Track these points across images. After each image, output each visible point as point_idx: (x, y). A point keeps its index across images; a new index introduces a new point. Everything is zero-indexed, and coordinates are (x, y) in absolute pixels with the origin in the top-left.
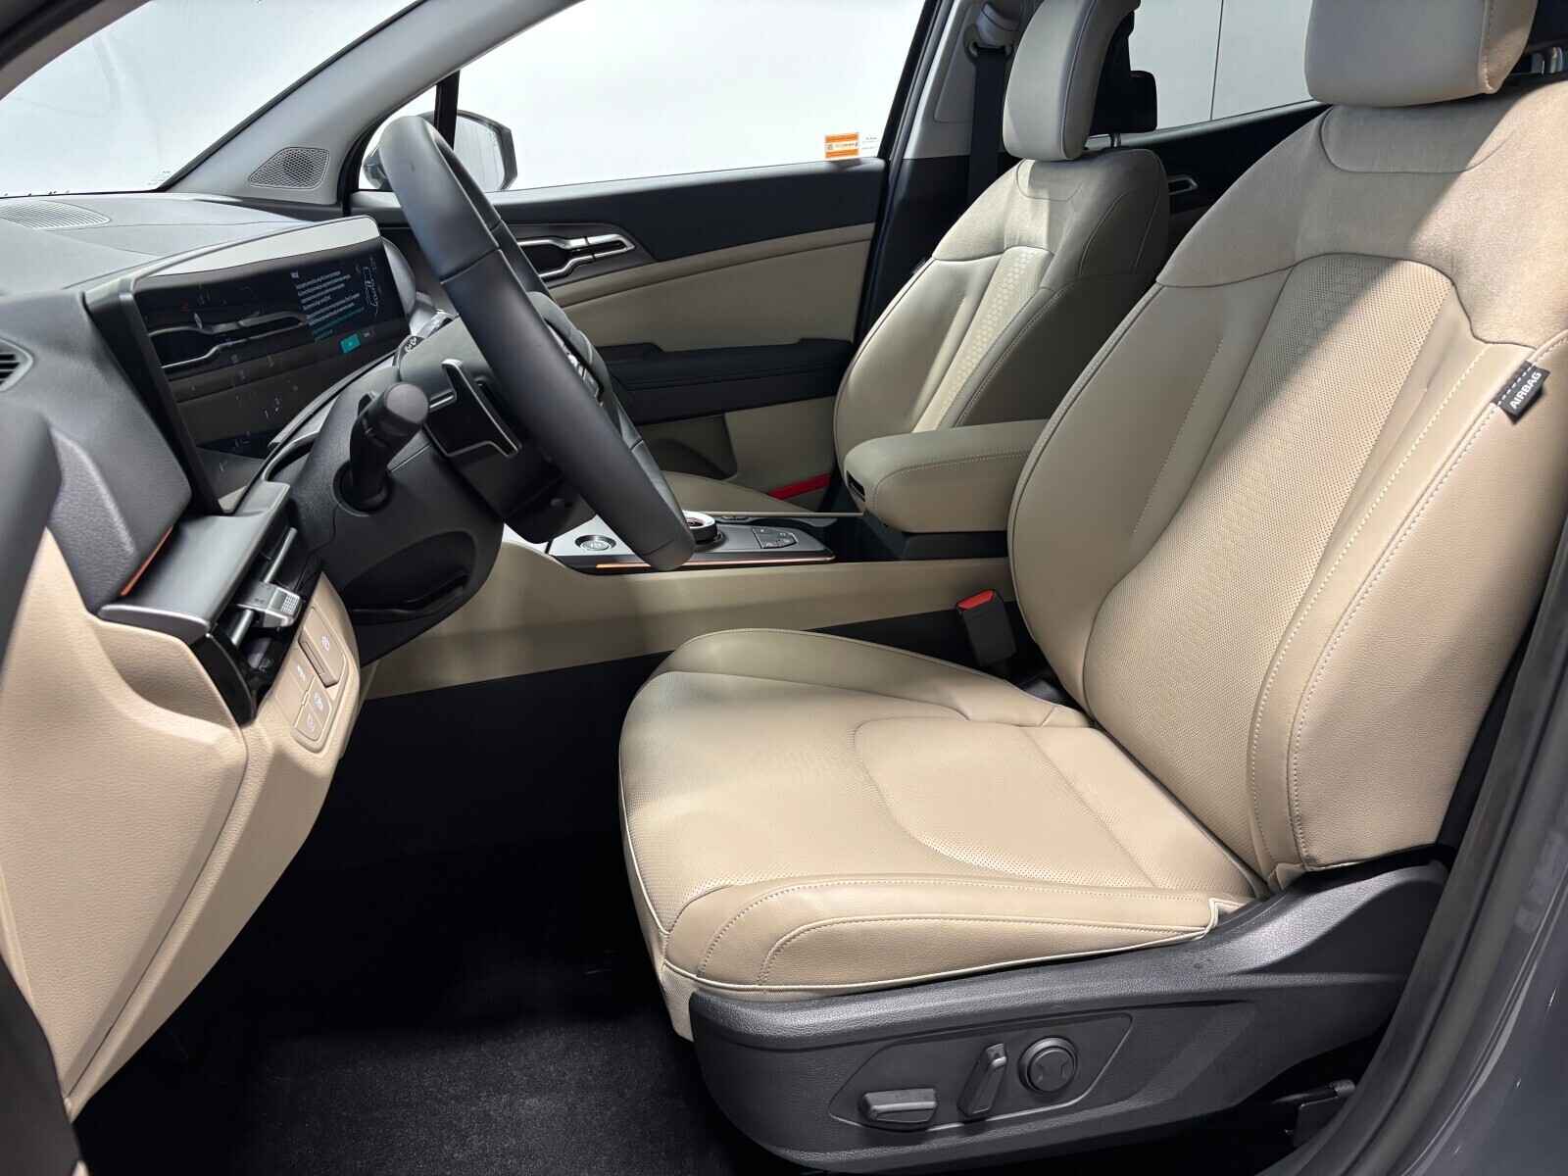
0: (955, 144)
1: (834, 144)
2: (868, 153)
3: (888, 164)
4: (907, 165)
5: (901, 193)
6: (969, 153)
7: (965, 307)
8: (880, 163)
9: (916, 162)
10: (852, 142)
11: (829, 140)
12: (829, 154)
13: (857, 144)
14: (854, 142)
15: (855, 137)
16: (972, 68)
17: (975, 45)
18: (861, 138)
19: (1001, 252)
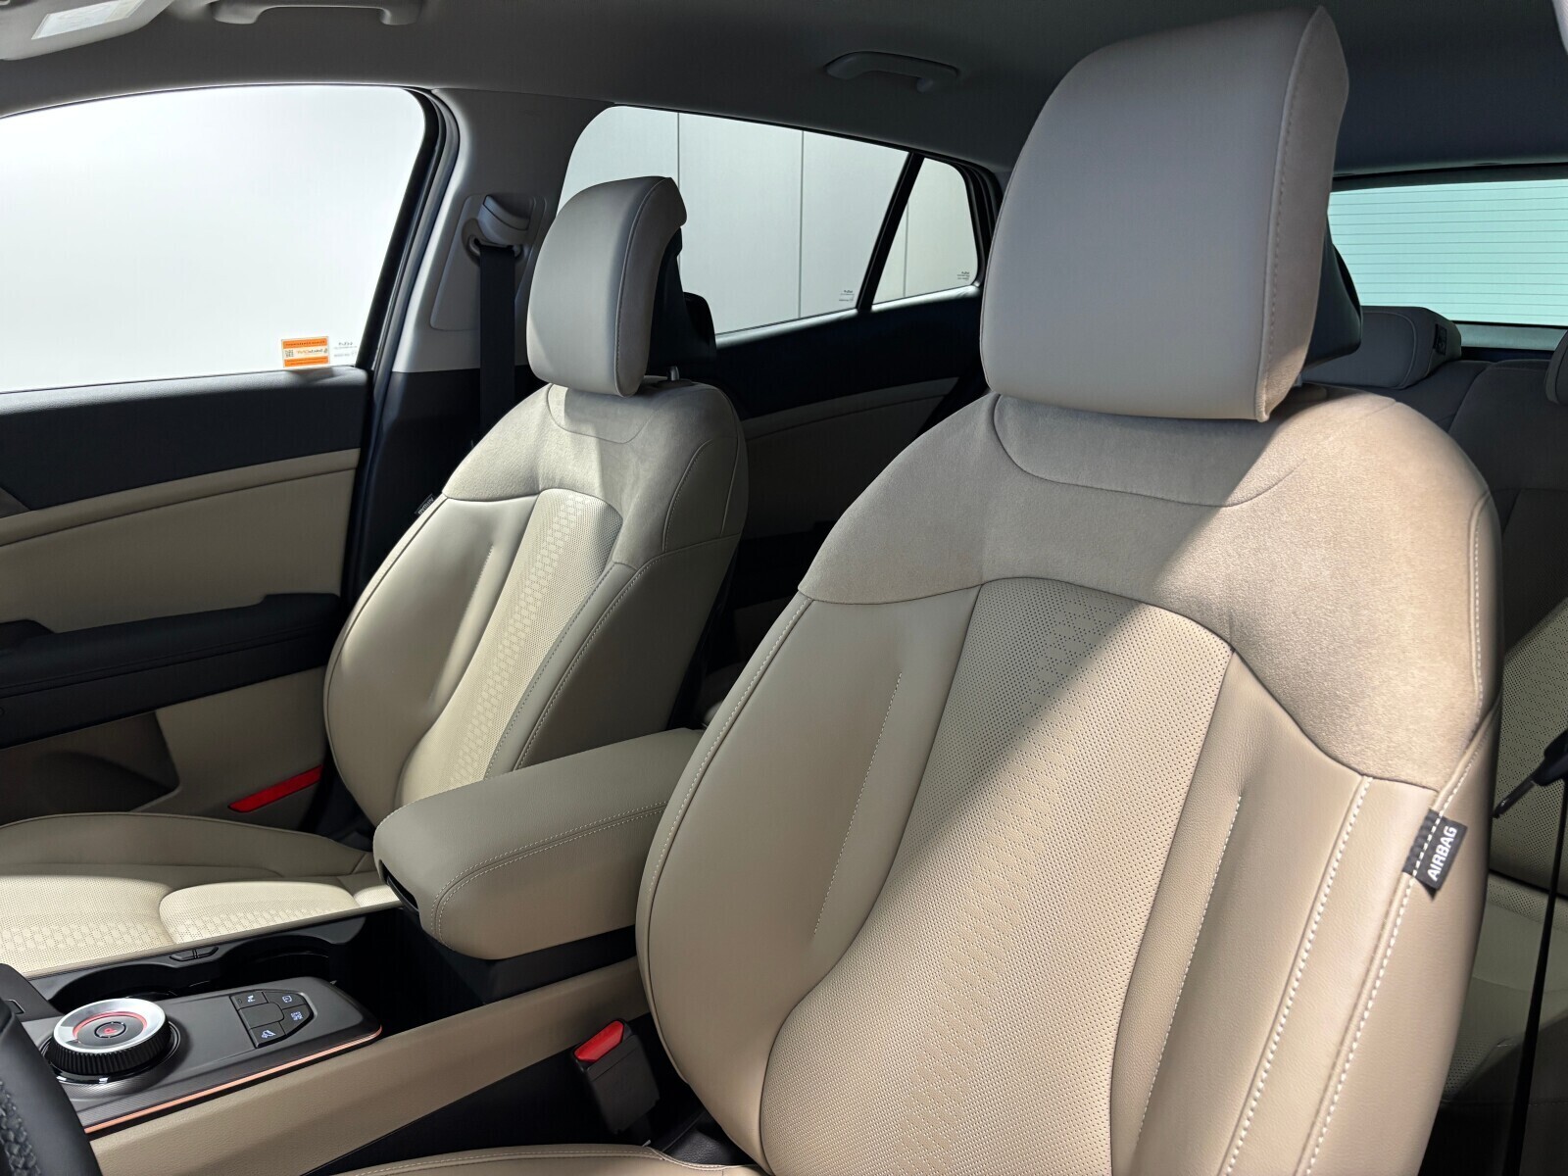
0: (458, 355)
1: (295, 350)
2: (342, 359)
3: (371, 375)
4: (398, 381)
5: (392, 412)
6: (478, 366)
7: (494, 560)
8: (360, 375)
9: (410, 377)
10: (319, 348)
11: (288, 344)
12: (288, 363)
13: (326, 351)
14: (323, 348)
15: (323, 342)
16: (473, 269)
17: (477, 242)
18: (332, 343)
19: (536, 493)
